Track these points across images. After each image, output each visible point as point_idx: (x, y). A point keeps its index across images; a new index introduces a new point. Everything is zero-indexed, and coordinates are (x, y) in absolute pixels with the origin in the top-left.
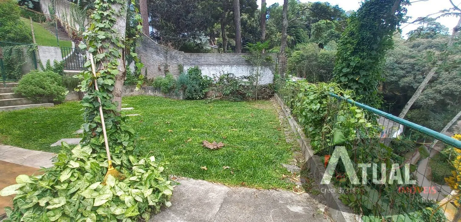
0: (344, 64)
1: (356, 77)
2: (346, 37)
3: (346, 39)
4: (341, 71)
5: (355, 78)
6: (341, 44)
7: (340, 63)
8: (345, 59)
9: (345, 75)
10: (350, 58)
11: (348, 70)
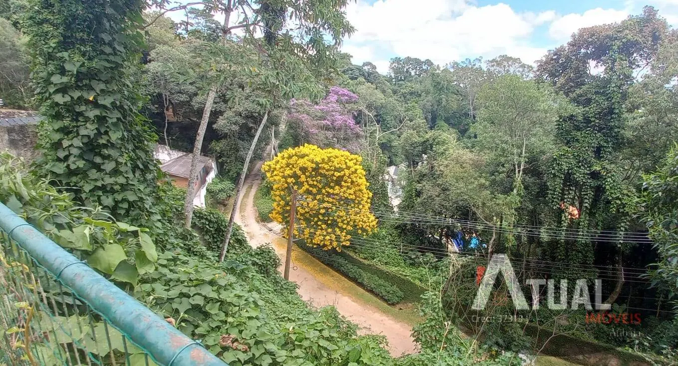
0: (51, 68)
1: (89, 93)
2: (36, 8)
3: (38, 12)
4: (48, 82)
5: (85, 95)
6: (30, 22)
7: (40, 63)
8: (50, 57)
9: (63, 90)
10: (59, 55)
11: (65, 79)
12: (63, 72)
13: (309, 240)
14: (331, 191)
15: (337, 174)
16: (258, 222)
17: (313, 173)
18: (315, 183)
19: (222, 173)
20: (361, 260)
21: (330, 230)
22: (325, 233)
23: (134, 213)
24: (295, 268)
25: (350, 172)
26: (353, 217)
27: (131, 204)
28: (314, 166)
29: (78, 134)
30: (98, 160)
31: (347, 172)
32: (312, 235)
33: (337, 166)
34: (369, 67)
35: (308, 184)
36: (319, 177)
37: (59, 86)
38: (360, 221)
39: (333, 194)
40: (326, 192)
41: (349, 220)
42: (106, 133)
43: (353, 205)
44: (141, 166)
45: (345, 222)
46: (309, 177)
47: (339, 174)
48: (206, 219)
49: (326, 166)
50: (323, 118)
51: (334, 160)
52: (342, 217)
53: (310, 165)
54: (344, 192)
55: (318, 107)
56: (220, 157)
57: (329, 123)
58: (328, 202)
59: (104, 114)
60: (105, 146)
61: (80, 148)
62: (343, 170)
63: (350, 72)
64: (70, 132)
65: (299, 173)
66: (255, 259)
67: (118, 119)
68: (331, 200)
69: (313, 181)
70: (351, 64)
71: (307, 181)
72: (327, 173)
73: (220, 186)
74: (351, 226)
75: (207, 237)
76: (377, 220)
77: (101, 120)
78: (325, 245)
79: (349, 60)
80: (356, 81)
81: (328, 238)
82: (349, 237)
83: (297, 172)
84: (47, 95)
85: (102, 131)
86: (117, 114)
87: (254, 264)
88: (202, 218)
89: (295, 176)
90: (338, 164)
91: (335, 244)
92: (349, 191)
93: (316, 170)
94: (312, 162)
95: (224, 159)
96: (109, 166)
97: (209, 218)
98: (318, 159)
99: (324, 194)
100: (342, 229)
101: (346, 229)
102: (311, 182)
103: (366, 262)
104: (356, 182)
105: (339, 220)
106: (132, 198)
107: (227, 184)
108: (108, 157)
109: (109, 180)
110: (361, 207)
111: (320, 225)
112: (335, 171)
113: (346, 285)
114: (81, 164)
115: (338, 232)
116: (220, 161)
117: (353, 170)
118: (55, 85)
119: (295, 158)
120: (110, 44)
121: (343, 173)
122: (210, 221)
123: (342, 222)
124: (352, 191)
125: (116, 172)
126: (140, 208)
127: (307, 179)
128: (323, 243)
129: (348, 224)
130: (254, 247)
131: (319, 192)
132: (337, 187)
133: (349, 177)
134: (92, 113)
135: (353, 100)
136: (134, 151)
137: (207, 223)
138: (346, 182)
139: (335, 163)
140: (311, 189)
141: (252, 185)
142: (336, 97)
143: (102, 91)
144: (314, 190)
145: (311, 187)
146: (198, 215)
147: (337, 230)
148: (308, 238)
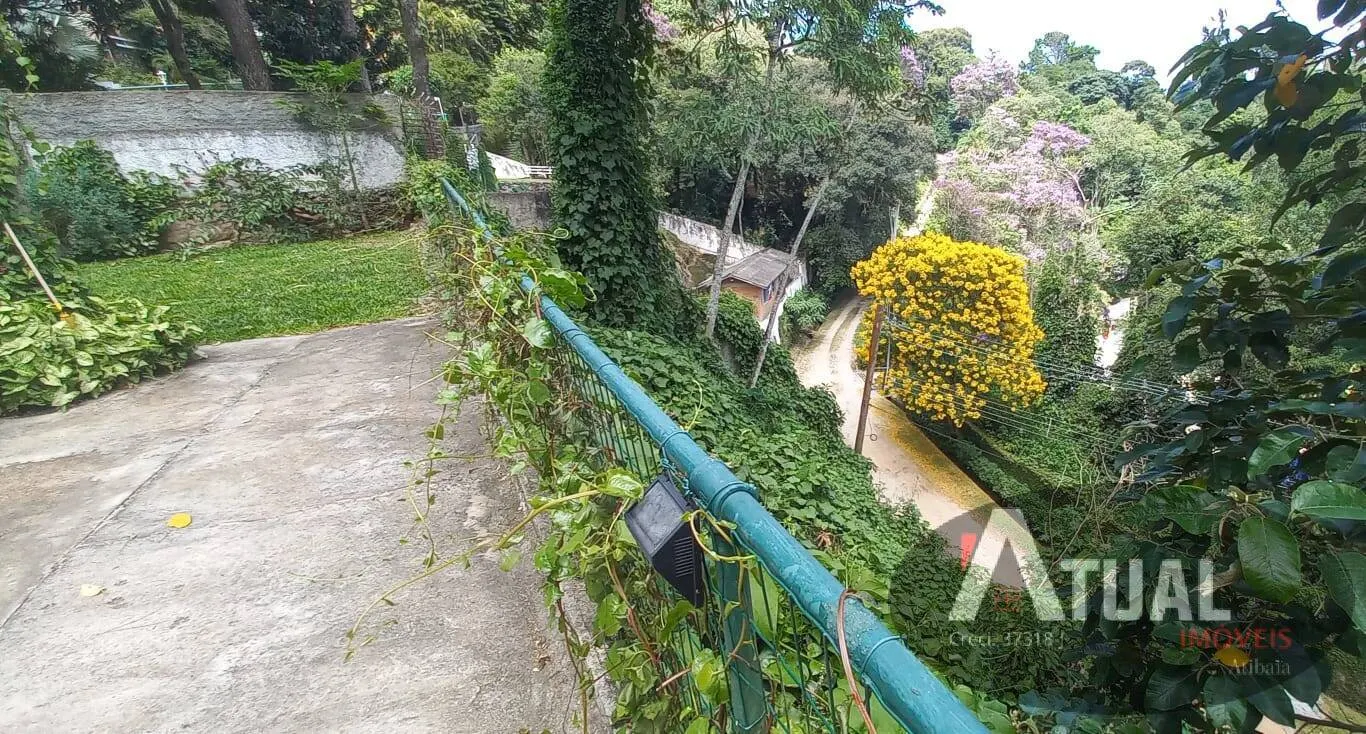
12: (571, 131)
13: (910, 400)
14: (955, 317)
15: (970, 286)
16: (854, 369)
17: (929, 284)
18: (931, 301)
19: (814, 284)
20: (1005, 453)
21: (946, 386)
22: (936, 389)
23: (627, 291)
24: (874, 437)
25: (997, 286)
26: (992, 369)
27: (625, 279)
28: (930, 269)
29: (583, 199)
30: (598, 228)
31: (989, 284)
32: (917, 391)
33: (972, 272)
34: (1137, 72)
35: (918, 303)
36: (939, 292)
37: (567, 148)
38: (1004, 378)
39: (960, 324)
40: (949, 319)
41: (984, 373)
42: (608, 198)
43: (995, 346)
44: (639, 239)
45: (977, 376)
46: (920, 289)
47: (973, 286)
48: (739, 332)
49: (952, 271)
50: (1003, 188)
51: (969, 260)
52: (972, 366)
53: (924, 269)
54: (979, 321)
55: (997, 166)
56: (813, 256)
57: (1014, 197)
58: (948, 337)
59: (606, 178)
60: (605, 213)
61: (583, 213)
62: (982, 279)
63: (1086, 87)
64: (576, 196)
65: (904, 281)
66: (803, 404)
67: (619, 182)
68: (955, 335)
69: (928, 297)
70: (1094, 69)
71: (916, 298)
72: (951, 283)
73: (803, 304)
74: (987, 385)
75: (739, 358)
76: (1046, 384)
77: (604, 182)
78: (934, 412)
79: (1091, 60)
80: (1095, 107)
81: (939, 397)
82: (982, 403)
83: (902, 280)
84: (558, 157)
85: (604, 196)
86: (617, 176)
87: (800, 410)
88: (734, 329)
89: (899, 287)
90: (975, 268)
91: (952, 412)
92: (988, 319)
93: (936, 276)
94: (930, 262)
95: (818, 259)
96: (608, 236)
97: (743, 330)
98: (940, 258)
99: (943, 324)
100: (968, 388)
101: (975, 389)
102: (923, 299)
103: (1015, 458)
104: (1005, 303)
105: (965, 371)
106: (625, 272)
107: (816, 303)
108: (605, 226)
109: (605, 251)
110: (1012, 351)
111: (932, 378)
112: (965, 280)
113: (971, 493)
114: (582, 231)
115: (960, 391)
116: (812, 262)
117: (1003, 281)
118: (565, 147)
119: (902, 255)
120: (614, 98)
121: (981, 285)
122: (744, 336)
123: (971, 375)
124: (994, 320)
125: (613, 242)
126: (633, 286)
127: (916, 292)
128: (930, 406)
129: (982, 379)
130: (807, 387)
131: (936, 318)
132: (967, 311)
133: (992, 294)
134: (596, 176)
135: (1078, 147)
136: (633, 220)
137: (740, 337)
138: (985, 302)
139: (970, 267)
140: (922, 310)
141: (858, 309)
142: (1040, 143)
143: (605, 151)
144: (927, 314)
145: (921, 307)
146: (729, 324)
147: (959, 387)
148: (908, 395)
